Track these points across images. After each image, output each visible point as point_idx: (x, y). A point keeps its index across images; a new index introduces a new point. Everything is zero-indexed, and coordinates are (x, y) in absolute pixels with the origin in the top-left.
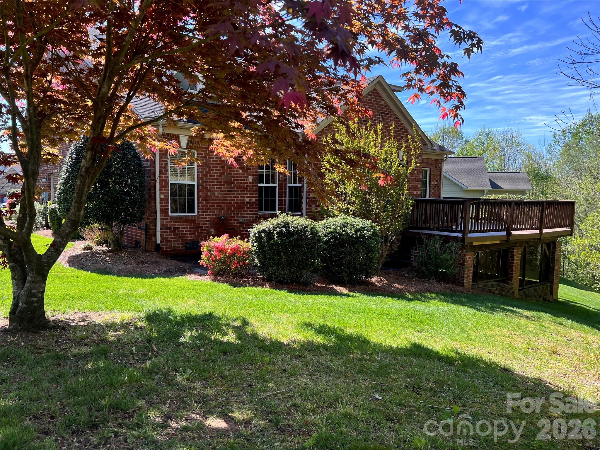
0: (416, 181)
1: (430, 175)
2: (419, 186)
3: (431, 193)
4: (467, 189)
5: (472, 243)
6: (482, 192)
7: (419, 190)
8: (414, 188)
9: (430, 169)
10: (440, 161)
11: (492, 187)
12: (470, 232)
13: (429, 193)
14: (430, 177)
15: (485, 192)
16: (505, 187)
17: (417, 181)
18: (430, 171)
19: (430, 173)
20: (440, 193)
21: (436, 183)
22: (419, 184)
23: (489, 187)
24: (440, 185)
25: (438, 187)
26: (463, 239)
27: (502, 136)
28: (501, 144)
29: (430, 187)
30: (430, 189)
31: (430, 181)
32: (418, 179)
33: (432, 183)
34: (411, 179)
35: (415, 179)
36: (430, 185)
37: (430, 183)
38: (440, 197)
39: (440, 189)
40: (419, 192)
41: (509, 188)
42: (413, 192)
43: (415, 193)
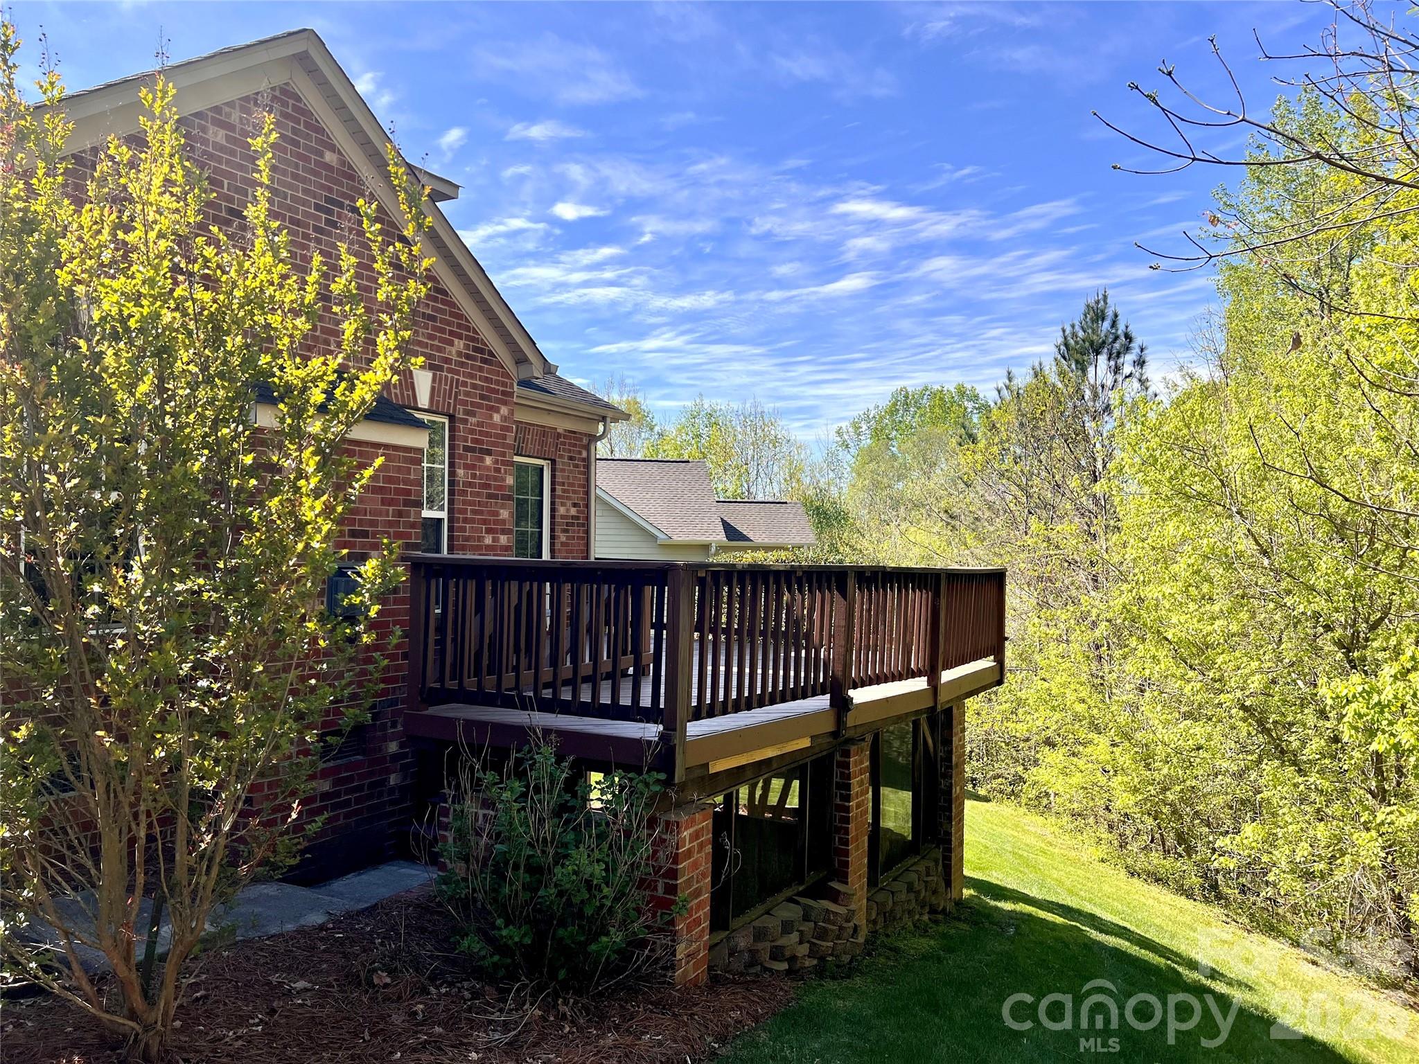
0: (490, 496)
1: (553, 483)
2: (504, 514)
3: (558, 546)
4: (669, 542)
5: (706, 766)
6: (705, 547)
7: (504, 532)
8: (485, 522)
9: (553, 462)
10: (585, 441)
11: (729, 538)
12: (697, 715)
13: (552, 544)
14: (553, 490)
15: (713, 550)
16: (758, 537)
17: (495, 497)
18: (553, 470)
19: (553, 476)
20: (588, 545)
21: (573, 511)
22: (503, 506)
23: (721, 537)
24: (588, 518)
25: (583, 524)
26: (665, 752)
27: (742, 418)
28: (740, 437)
29: (553, 524)
30: (552, 530)
31: (553, 503)
32: (501, 488)
33: (562, 510)
34: (470, 485)
35: (488, 486)
36: (553, 517)
37: (553, 510)
38: (587, 558)
39: (587, 532)
40: (503, 539)
41: (766, 540)
42: (480, 539)
43: (488, 540)
